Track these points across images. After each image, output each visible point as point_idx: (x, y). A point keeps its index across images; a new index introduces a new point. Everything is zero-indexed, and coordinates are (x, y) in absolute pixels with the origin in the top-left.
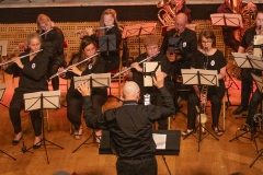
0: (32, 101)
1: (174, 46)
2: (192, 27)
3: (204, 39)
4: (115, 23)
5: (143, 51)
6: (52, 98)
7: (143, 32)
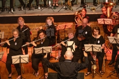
0: (15, 60)
1: (81, 34)
2: (89, 25)
3: (95, 30)
4: (52, 23)
5: (67, 36)
6: (25, 58)
7: (66, 27)
